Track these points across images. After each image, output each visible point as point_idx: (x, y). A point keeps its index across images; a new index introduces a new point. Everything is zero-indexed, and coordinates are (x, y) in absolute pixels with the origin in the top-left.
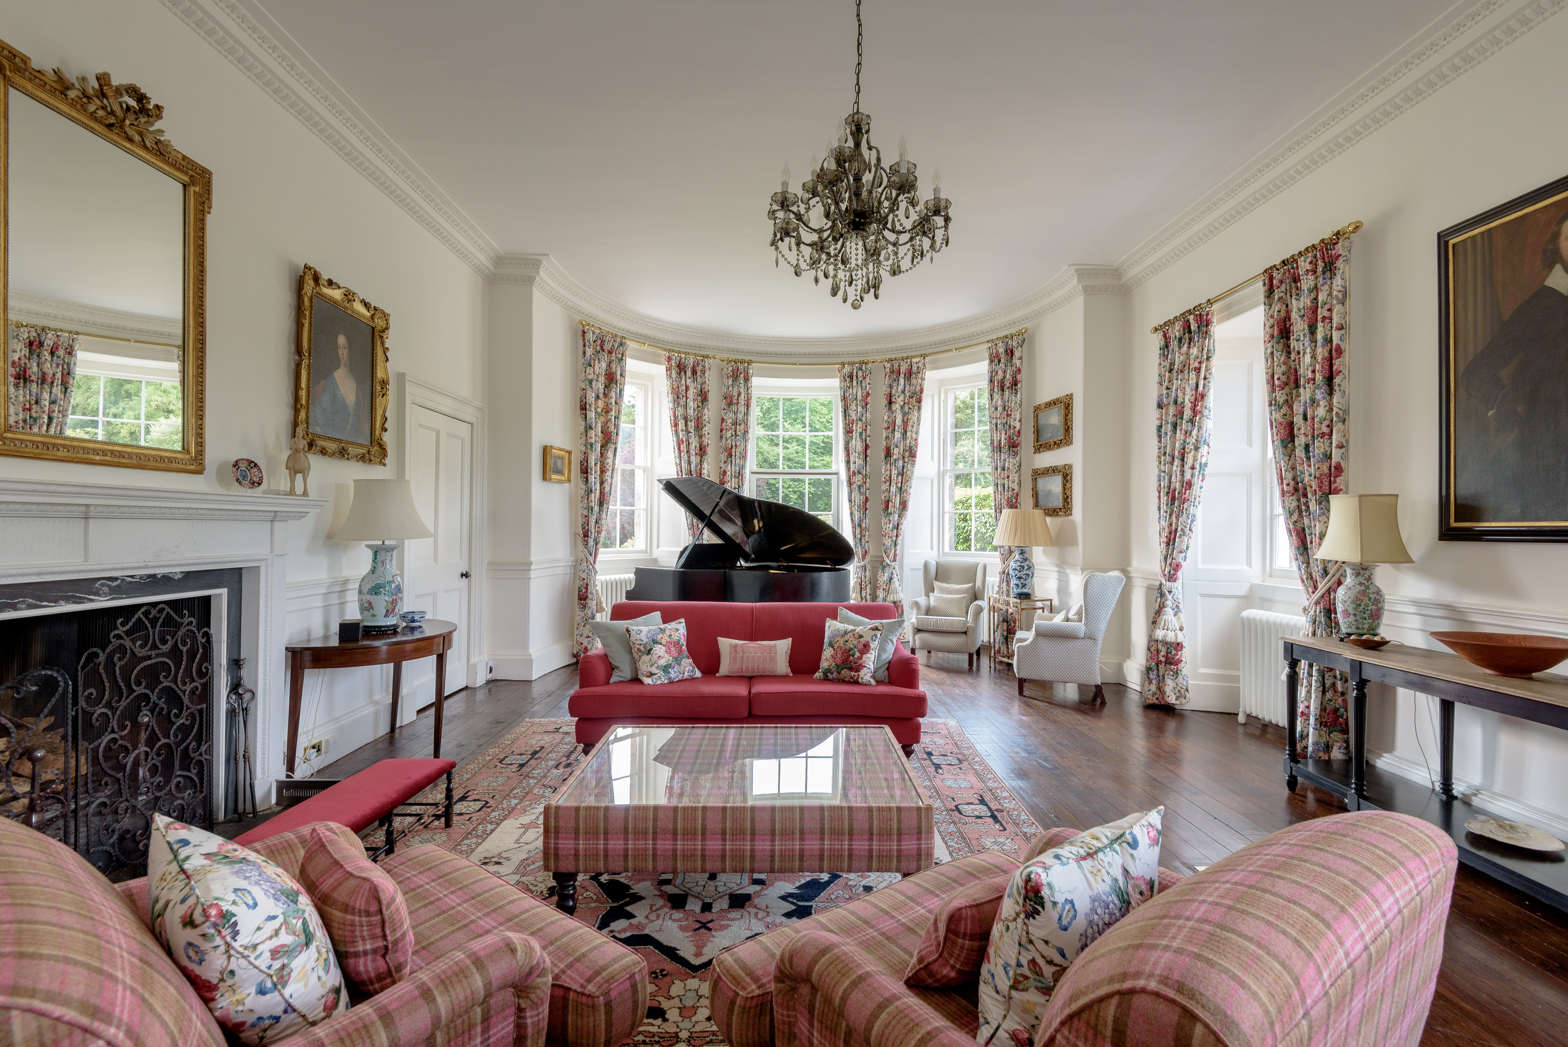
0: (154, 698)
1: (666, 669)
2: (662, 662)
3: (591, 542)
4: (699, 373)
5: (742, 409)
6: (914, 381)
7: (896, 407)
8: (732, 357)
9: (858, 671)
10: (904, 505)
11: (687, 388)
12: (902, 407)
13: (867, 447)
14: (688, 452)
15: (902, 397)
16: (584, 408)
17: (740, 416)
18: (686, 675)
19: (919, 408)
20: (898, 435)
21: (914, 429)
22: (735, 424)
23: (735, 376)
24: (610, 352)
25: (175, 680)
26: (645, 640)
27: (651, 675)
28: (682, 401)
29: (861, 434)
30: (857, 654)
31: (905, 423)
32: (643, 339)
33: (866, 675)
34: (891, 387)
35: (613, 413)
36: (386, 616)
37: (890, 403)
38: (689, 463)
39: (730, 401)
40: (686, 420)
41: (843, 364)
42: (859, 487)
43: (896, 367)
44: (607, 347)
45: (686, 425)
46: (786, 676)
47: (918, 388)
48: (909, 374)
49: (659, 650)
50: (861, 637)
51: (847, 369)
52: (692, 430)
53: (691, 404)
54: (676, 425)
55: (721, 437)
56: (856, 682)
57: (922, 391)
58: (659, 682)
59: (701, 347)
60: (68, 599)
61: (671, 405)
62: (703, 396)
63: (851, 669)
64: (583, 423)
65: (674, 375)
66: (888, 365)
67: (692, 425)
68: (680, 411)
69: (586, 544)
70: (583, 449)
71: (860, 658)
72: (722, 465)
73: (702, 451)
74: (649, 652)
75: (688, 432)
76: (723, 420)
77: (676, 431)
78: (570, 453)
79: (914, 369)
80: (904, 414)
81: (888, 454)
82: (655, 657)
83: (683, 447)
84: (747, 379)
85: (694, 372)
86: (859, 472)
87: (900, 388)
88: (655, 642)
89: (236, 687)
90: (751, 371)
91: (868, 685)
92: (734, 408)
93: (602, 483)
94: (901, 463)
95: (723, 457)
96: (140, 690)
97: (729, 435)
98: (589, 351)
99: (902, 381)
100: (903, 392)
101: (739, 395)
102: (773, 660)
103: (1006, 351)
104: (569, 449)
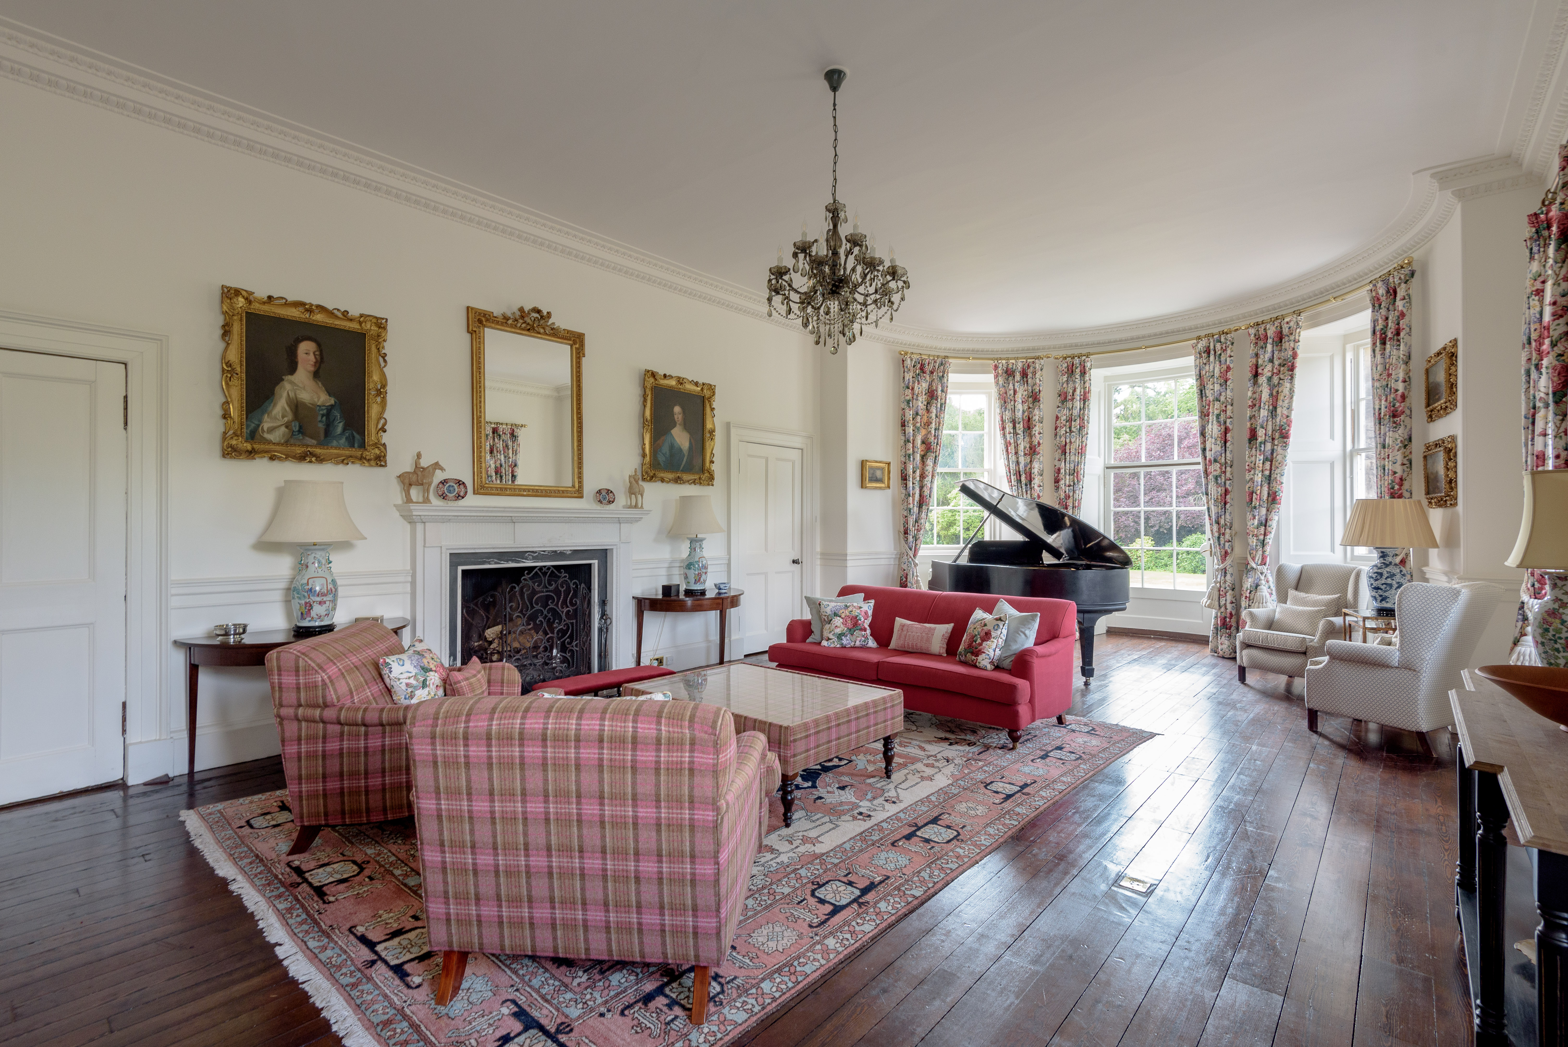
0: (545, 612)
1: (840, 636)
2: (838, 631)
3: (911, 539)
4: (1030, 375)
5: (1078, 404)
6: (1286, 345)
7: (1262, 380)
8: (1065, 353)
9: (977, 655)
10: (1273, 498)
11: (1015, 392)
12: (1270, 379)
13: (1226, 430)
14: (1016, 453)
15: (1269, 367)
16: (903, 425)
17: (1076, 412)
18: (858, 644)
19: (1292, 377)
20: (1264, 413)
21: (1286, 404)
22: (1070, 420)
23: (1071, 371)
24: (932, 373)
25: (557, 605)
26: (829, 612)
27: (828, 639)
28: (1009, 406)
29: (1218, 416)
30: (979, 641)
31: (1275, 397)
32: (964, 354)
33: (984, 661)
34: (1257, 355)
35: (933, 426)
36: (695, 583)
37: (1256, 375)
38: (1018, 463)
39: (1064, 398)
40: (1014, 422)
41: (1199, 338)
42: (1216, 478)
43: (1262, 331)
44: (928, 369)
45: (1014, 428)
46: (940, 656)
47: (1290, 353)
48: (1280, 338)
49: (838, 621)
50: (985, 625)
51: (1202, 344)
52: (1020, 432)
53: (1019, 407)
54: (1003, 429)
55: (1056, 435)
56: (975, 666)
57: (1295, 356)
58: (832, 646)
59: (1034, 349)
60: (513, 561)
61: (998, 411)
62: (1034, 397)
63: (973, 653)
64: (903, 438)
65: (1001, 382)
66: (1252, 331)
67: (1020, 427)
68: (1008, 415)
69: (906, 539)
70: (903, 459)
71: (981, 644)
72: (1057, 463)
73: (1032, 451)
74: (830, 622)
75: (1016, 434)
76: (1057, 418)
77: (1004, 435)
78: (889, 464)
79: (1285, 331)
80: (1272, 387)
81: (1253, 436)
82: (833, 626)
83: (1012, 449)
84: (1083, 373)
85: (1024, 375)
86: (1215, 461)
87: (1268, 355)
88: (836, 615)
89: (604, 615)
90: (1088, 365)
91: (984, 669)
92: (1070, 404)
93: (921, 488)
94: (1269, 446)
95: (1058, 455)
96: (537, 607)
97: (1063, 431)
98: (909, 376)
99: (1269, 347)
100: (1271, 361)
101: (1074, 391)
103: (1388, 292)
104: (888, 461)
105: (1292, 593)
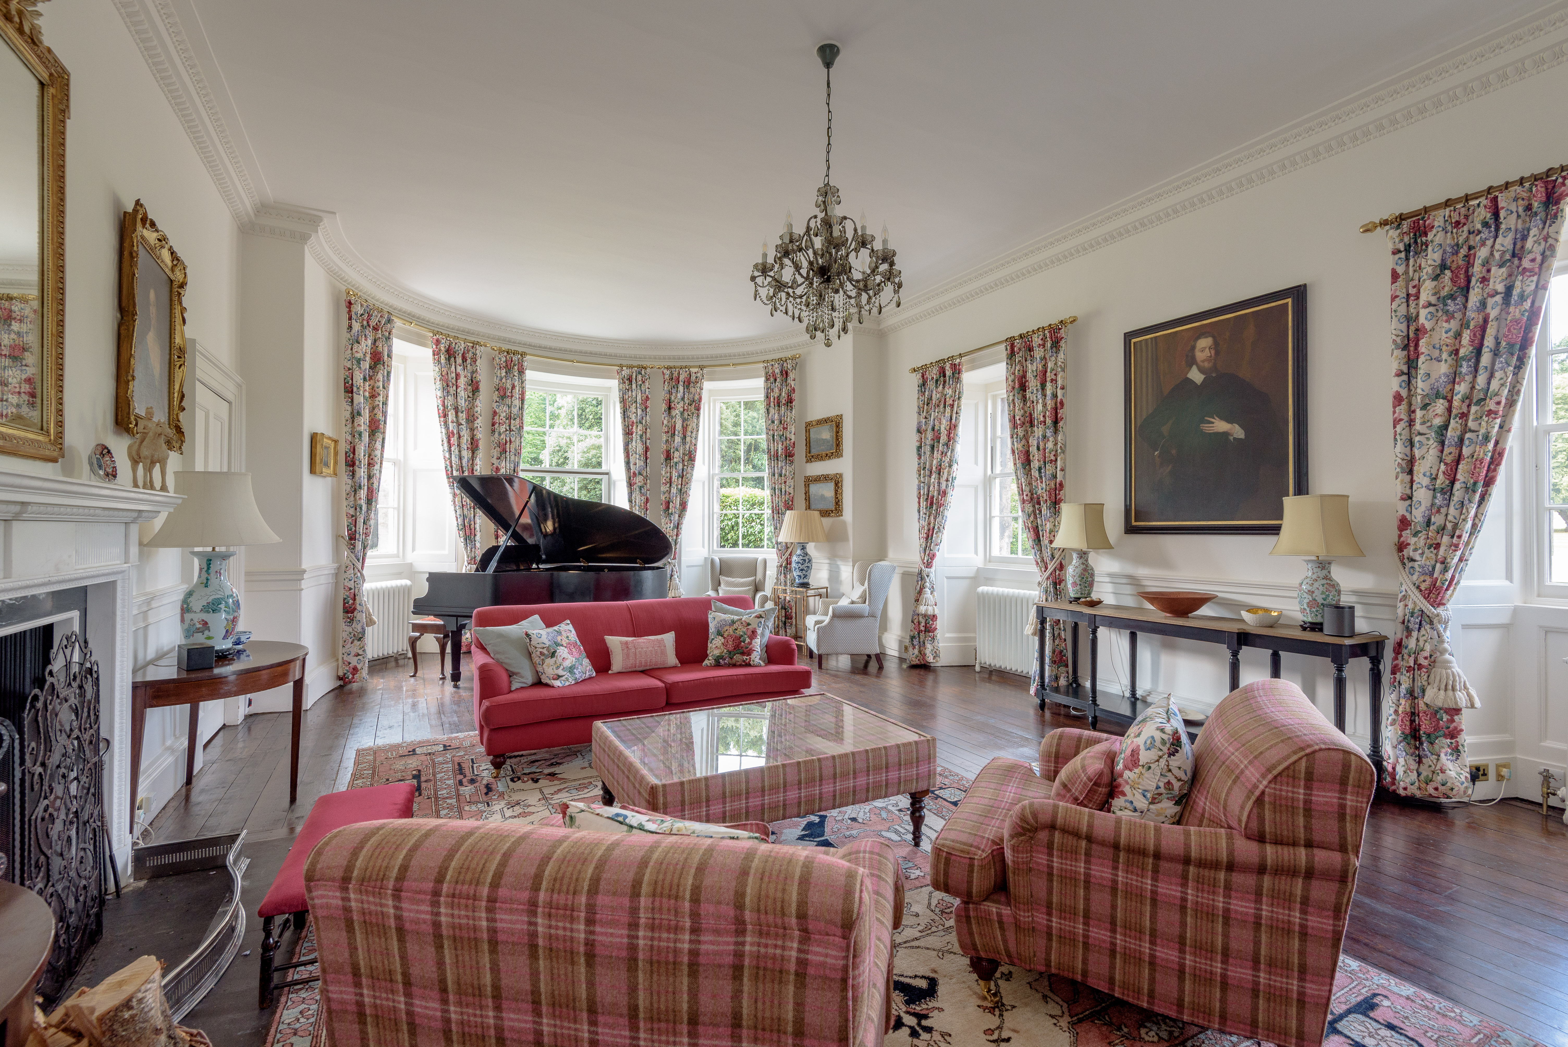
1: (571, 670)
2: (567, 664)
3: (359, 545)
4: (469, 361)
5: (517, 402)
6: (692, 390)
7: (676, 412)
8: (505, 347)
9: (749, 654)
10: (684, 506)
11: (458, 376)
12: (682, 414)
13: (647, 449)
14: (459, 445)
15: (681, 404)
16: (349, 390)
17: (515, 410)
19: (698, 416)
20: (678, 439)
21: (694, 435)
22: (509, 418)
23: (508, 367)
24: (375, 329)
26: (548, 643)
27: (559, 677)
28: (452, 390)
29: (641, 436)
30: (748, 640)
31: (685, 429)
32: (410, 318)
33: (754, 658)
34: (670, 393)
35: (381, 398)
36: (225, 638)
37: (670, 408)
38: (461, 458)
39: (503, 394)
40: (456, 409)
41: (621, 366)
42: (641, 488)
43: (675, 374)
44: (373, 323)
45: (457, 416)
47: (697, 397)
48: (688, 383)
49: (562, 652)
50: (749, 624)
51: (626, 372)
52: (463, 422)
53: (462, 394)
54: (445, 416)
55: (493, 431)
56: (748, 665)
57: (700, 399)
58: (567, 684)
59: (469, 332)
61: (439, 393)
62: (474, 387)
63: (743, 654)
64: (349, 408)
65: (443, 361)
66: (667, 372)
67: (463, 416)
68: (450, 401)
70: (349, 438)
71: (750, 643)
72: (495, 461)
73: (474, 446)
74: (553, 655)
75: (459, 424)
76: (495, 413)
77: (446, 423)
78: (336, 442)
79: (693, 378)
80: (684, 420)
81: (668, 457)
82: (560, 659)
83: (454, 440)
84: (521, 372)
85: (464, 359)
86: (640, 474)
87: (680, 395)
90: (525, 364)
91: (759, 666)
92: (508, 401)
93: (370, 477)
94: (680, 466)
95: (496, 453)
97: (503, 429)
98: (356, 326)
99: (681, 388)
100: (683, 399)
101: (513, 387)
102: (663, 653)
103: (781, 372)
104: (335, 438)
105: (723, 579)
